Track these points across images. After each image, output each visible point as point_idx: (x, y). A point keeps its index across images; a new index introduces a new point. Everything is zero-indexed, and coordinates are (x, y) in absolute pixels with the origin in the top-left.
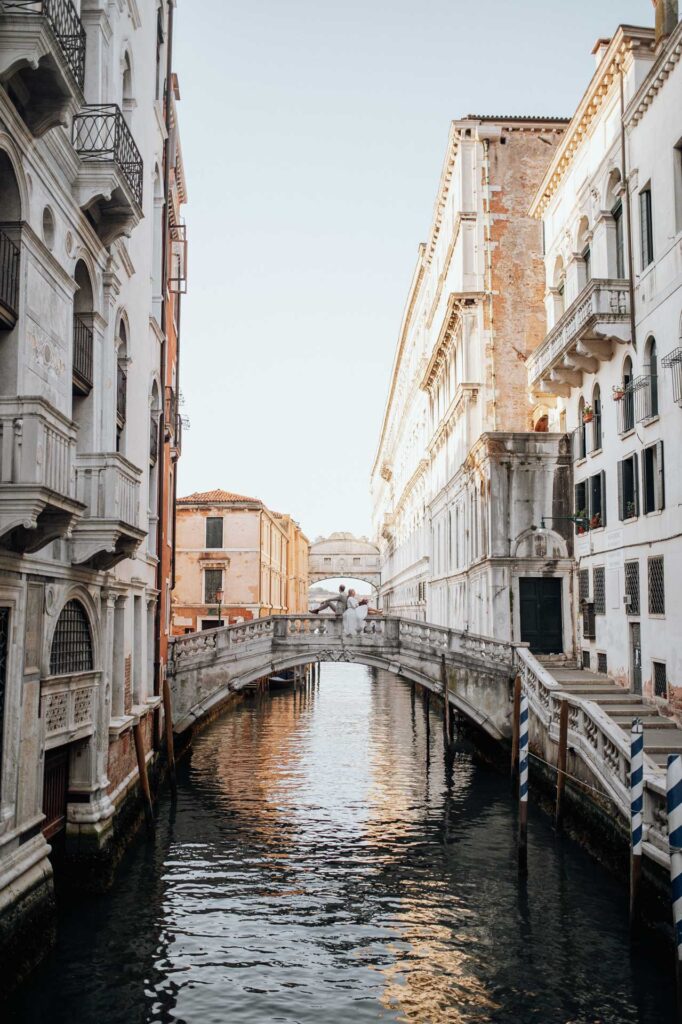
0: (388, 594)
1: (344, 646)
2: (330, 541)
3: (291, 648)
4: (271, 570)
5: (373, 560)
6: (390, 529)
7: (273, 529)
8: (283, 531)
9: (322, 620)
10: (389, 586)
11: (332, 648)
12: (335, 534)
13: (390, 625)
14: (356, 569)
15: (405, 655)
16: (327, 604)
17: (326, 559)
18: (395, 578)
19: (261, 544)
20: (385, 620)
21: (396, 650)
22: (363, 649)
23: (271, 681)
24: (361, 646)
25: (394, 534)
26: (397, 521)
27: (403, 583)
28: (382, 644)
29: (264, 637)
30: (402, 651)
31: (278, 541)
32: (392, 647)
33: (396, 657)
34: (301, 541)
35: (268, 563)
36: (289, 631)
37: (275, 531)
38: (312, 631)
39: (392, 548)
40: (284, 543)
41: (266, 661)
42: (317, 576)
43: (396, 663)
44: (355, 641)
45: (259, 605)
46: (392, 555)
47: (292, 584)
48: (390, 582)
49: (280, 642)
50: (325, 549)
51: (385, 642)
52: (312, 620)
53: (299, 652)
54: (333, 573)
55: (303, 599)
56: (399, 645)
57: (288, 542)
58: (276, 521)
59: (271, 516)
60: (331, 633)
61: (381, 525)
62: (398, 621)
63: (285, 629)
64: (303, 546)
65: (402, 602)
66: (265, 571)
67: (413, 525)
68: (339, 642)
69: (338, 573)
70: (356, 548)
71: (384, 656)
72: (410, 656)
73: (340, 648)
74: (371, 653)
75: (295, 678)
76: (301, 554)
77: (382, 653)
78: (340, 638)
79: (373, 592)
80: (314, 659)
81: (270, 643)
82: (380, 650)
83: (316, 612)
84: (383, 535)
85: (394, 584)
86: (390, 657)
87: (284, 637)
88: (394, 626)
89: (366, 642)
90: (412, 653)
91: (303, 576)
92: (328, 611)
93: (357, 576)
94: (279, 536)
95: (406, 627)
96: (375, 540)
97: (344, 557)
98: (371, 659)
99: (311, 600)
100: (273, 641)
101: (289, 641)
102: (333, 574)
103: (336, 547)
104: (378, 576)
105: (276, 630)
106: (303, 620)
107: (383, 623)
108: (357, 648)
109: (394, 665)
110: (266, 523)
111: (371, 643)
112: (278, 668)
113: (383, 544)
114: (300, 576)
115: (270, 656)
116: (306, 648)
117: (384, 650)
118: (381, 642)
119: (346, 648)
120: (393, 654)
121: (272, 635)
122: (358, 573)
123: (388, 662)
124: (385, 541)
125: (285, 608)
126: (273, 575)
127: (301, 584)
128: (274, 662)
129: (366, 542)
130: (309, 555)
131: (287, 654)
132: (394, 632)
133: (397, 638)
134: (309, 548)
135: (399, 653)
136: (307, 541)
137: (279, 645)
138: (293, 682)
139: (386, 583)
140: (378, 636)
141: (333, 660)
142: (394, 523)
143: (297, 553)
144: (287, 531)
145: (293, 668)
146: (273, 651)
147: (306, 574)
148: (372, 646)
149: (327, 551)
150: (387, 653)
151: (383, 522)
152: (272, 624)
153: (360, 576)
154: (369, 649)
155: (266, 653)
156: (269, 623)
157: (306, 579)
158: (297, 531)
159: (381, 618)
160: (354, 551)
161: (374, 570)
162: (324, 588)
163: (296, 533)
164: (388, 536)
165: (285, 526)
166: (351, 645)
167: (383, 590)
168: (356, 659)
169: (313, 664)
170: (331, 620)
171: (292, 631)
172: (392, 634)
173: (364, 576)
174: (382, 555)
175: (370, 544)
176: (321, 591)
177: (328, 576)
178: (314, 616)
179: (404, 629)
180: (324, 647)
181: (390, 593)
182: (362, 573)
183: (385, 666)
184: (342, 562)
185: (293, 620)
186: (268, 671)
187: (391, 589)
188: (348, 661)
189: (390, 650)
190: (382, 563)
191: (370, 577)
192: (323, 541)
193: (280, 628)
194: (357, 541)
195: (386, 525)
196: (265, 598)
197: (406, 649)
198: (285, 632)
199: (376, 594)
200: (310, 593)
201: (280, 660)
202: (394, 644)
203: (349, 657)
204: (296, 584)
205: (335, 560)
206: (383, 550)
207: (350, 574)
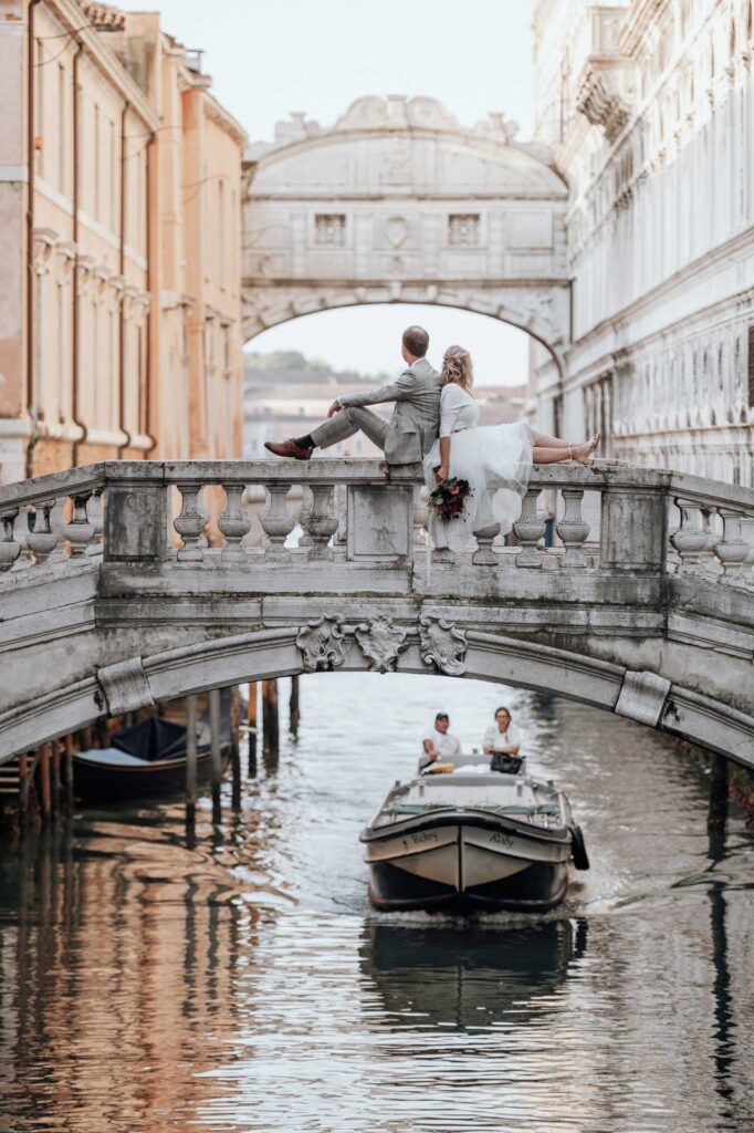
0: (606, 379)
1: (419, 602)
2: (339, 134)
3: (185, 609)
4: (75, 266)
5: (535, 221)
6: (622, 83)
7: (85, 78)
8: (133, 94)
9: (321, 488)
10: (609, 344)
11: (369, 610)
12: (362, 104)
13: (625, 509)
14: (456, 265)
15: (690, 642)
16: (352, 417)
17: (324, 219)
18: (640, 305)
19: (32, 146)
20: (604, 488)
21: (649, 620)
22: (502, 614)
23: (81, 766)
24: (493, 600)
25: (636, 105)
26: (651, 42)
27: (674, 328)
28: (588, 595)
29: (59, 564)
30: (679, 623)
31: (109, 136)
32: (633, 605)
33: (650, 650)
34: (207, 134)
35: (65, 235)
36: (173, 538)
37: (93, 91)
38: (277, 535)
39: (626, 169)
40: (136, 143)
41: (71, 668)
42: (282, 298)
43: (650, 678)
44: (468, 581)
45: (25, 425)
46: (624, 201)
47: (169, 333)
48: (618, 322)
49: (138, 583)
50: (321, 171)
51: (602, 585)
52: (277, 485)
53: (218, 626)
54: (352, 284)
55: (220, 399)
56: (666, 597)
57: (152, 140)
58: (95, 41)
59: (77, 21)
60: (362, 542)
61: (579, 64)
62: (660, 492)
63: (157, 527)
64: (220, 158)
65: (673, 416)
66: (51, 272)
67: (723, 60)
68: (395, 584)
69: (378, 285)
70: (459, 169)
71: (593, 643)
72: (714, 647)
73: (403, 609)
74: (540, 633)
75: (191, 751)
76: (209, 192)
77: (588, 631)
78: (401, 565)
79: (536, 373)
80: (287, 659)
81: (89, 590)
82: (580, 617)
83: (301, 449)
84: (586, 107)
85: (634, 333)
86: (623, 649)
87: (150, 560)
88: (640, 514)
89: (516, 582)
90: (720, 633)
91: (220, 295)
93: (462, 296)
94: (111, 109)
95: (697, 517)
96: (548, 135)
97: (411, 209)
98: (542, 657)
99: (251, 406)
100: (102, 580)
101: (173, 580)
102: (357, 289)
103: (368, 161)
104: (560, 295)
105: (114, 528)
106: (233, 485)
107: (592, 498)
108: (480, 613)
109: (641, 688)
110: (55, 50)
111: (537, 586)
112: (126, 700)
113: (587, 149)
114: (209, 296)
115: (88, 647)
116: (249, 609)
117: (596, 618)
118: (583, 587)
119: (430, 609)
120: (637, 637)
121: (94, 556)
122: (466, 283)
123: (617, 674)
124: (594, 138)
125: (141, 441)
126: (87, 288)
127: (213, 331)
128: (105, 673)
129: (508, 143)
130: (246, 200)
131: (164, 636)
132: (641, 538)
133: (655, 568)
134: (247, 166)
135: (663, 633)
136: (236, 136)
137: (129, 595)
138: (182, 769)
139: (598, 330)
140: (571, 559)
141: (370, 664)
142: (636, 50)
143: (192, 188)
144: (146, 88)
145: (179, 701)
146: (103, 626)
147: (234, 287)
148: (542, 602)
149: (333, 183)
150: (613, 633)
151: (584, 50)
152: (97, 508)
153: (480, 298)
154: (532, 616)
155: (74, 632)
156: (80, 502)
157: (232, 310)
158: (194, 86)
159: (587, 476)
160: (452, 182)
161: (541, 267)
162: (310, 355)
163: (187, 96)
164: (610, 118)
165: (140, 64)
166: (452, 599)
167: (586, 363)
168: (474, 661)
169: (270, 680)
170: (364, 487)
171: (189, 537)
172: (633, 546)
173: (497, 298)
174: (580, 202)
175: (528, 150)
176: (294, 368)
177: (329, 295)
178: (291, 469)
179: (687, 526)
180: (332, 608)
181: (616, 374)
182: (488, 285)
183: (602, 691)
184: (396, 233)
185: (191, 487)
186: (81, 711)
187: (624, 352)
188: (438, 670)
189: (625, 619)
190: (582, 235)
191: (525, 303)
192: (310, 137)
193: (131, 520)
194: (468, 138)
195: (600, 62)
196: (52, 394)
197: (695, 613)
198: (157, 540)
199: (551, 378)
200: (251, 373)
201: (135, 663)
202: (643, 592)
203: (444, 651)
204: (190, 330)
205: (363, 223)
206: (582, 179)
207: (431, 288)
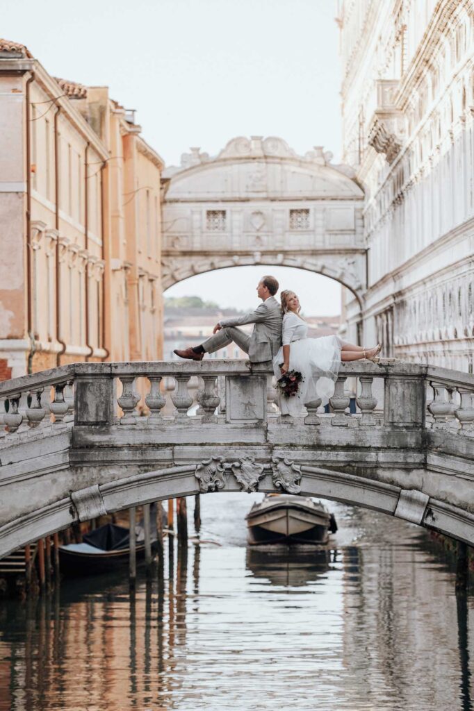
0: (389, 310)
1: (271, 448)
2: (221, 161)
3: (125, 455)
4: (57, 244)
5: (344, 213)
6: (395, 126)
7: (62, 128)
8: (92, 137)
9: (209, 378)
10: (390, 289)
11: (239, 454)
12: (236, 142)
13: (399, 389)
14: (295, 241)
15: (441, 471)
16: (229, 333)
17: (212, 213)
18: (408, 265)
19: (29, 170)
20: (385, 376)
21: (415, 458)
22: (323, 455)
23: (64, 554)
24: (318, 447)
25: (405, 140)
26: (414, 101)
27: (431, 278)
28: (377, 443)
29: (46, 428)
30: (433, 459)
31: (78, 163)
32: (405, 448)
33: (416, 477)
34: (139, 162)
35: (50, 225)
36: (118, 412)
37: (67, 136)
38: (183, 407)
39: (400, 180)
40: (94, 168)
41: (55, 492)
42: (186, 263)
43: (416, 494)
44: (301, 434)
45: (26, 343)
46: (399, 200)
47: (116, 284)
48: (396, 275)
49: (95, 439)
50: (212, 184)
51: (385, 437)
52: (182, 377)
53: (146, 465)
54: (230, 254)
55: (148, 325)
56: (426, 443)
57: (104, 166)
58: (71, 106)
59: (56, 92)
60: (235, 411)
61: (369, 116)
62: (421, 378)
63: (107, 404)
64: (147, 177)
65: (431, 332)
66: (43, 248)
67: (458, 112)
68: (257, 437)
69: (247, 254)
70: (296, 182)
71: (380, 473)
72: (456, 474)
73: (262, 453)
74: (347, 467)
75: (132, 544)
76: (140, 198)
77: (377, 466)
78: (260, 425)
79: (346, 307)
80: (189, 485)
81: (65, 443)
82: (372, 457)
83: (196, 354)
84: (374, 142)
85: (406, 282)
86: (399, 476)
87: (103, 424)
88: (409, 392)
89: (332, 435)
90: (460, 465)
91: (149, 261)
92: (232, 353)
93: (299, 260)
94: (79, 147)
95: (444, 394)
96: (351, 160)
97: (266, 207)
98: (348, 482)
99: (169, 330)
100: (73, 437)
101: (118, 437)
102: (234, 257)
103: (239, 178)
104: (360, 259)
105: (81, 405)
106: (155, 377)
107: (378, 382)
108: (309, 455)
109: (410, 500)
110: (43, 110)
111: (345, 437)
112: (89, 512)
113: (375, 169)
114: (141, 262)
115: (65, 479)
116: (165, 454)
117: (382, 457)
118: (374, 437)
119: (278, 453)
120: (407, 469)
121: (68, 422)
122: (301, 252)
123: (395, 491)
124: (379, 161)
125: (100, 352)
126: (65, 258)
127: (144, 284)
128: (76, 495)
129: (326, 165)
130: (164, 202)
131: (112, 471)
132: (409, 407)
133: (419, 425)
134: (164, 181)
135: (424, 466)
136: (157, 163)
137: (91, 446)
138: (127, 555)
139: (384, 280)
140: (366, 420)
141: (241, 488)
142: (405, 106)
143: (129, 195)
144: (100, 134)
145: (124, 512)
146: (75, 466)
147: (157, 257)
148: (348, 448)
149: (217, 191)
150: (393, 466)
151: (372, 107)
152: (70, 393)
153: (310, 261)
154: (342, 456)
155: (56, 470)
156: (59, 389)
157: (156, 270)
158: (130, 132)
159: (375, 368)
160: (292, 190)
161: (348, 241)
162: (206, 298)
163: (126, 138)
164: (389, 148)
165: (97, 120)
166: (292, 446)
167: (376, 300)
168: (306, 485)
169: (182, 498)
170: (236, 377)
171: (127, 409)
172: (404, 412)
173: (321, 261)
174: (372, 201)
175: (338, 169)
176: (195, 306)
177: (216, 260)
178: (190, 366)
179: (438, 399)
180: (217, 452)
181: (395, 307)
182: (315, 253)
183: (387, 503)
184: (258, 222)
185: (128, 379)
186: (61, 519)
187: (400, 293)
188: (284, 491)
189: (400, 457)
190: (373, 222)
191: (338, 264)
192: (200, 163)
193: (91, 400)
194: (301, 162)
195: (382, 114)
196: (44, 324)
197: (444, 453)
198: (108, 412)
199: (356, 310)
200: (168, 310)
201: (95, 488)
202: (411, 441)
203: (287, 478)
204: (129, 283)
205: (236, 216)
206: (372, 187)
207: (279, 255)
